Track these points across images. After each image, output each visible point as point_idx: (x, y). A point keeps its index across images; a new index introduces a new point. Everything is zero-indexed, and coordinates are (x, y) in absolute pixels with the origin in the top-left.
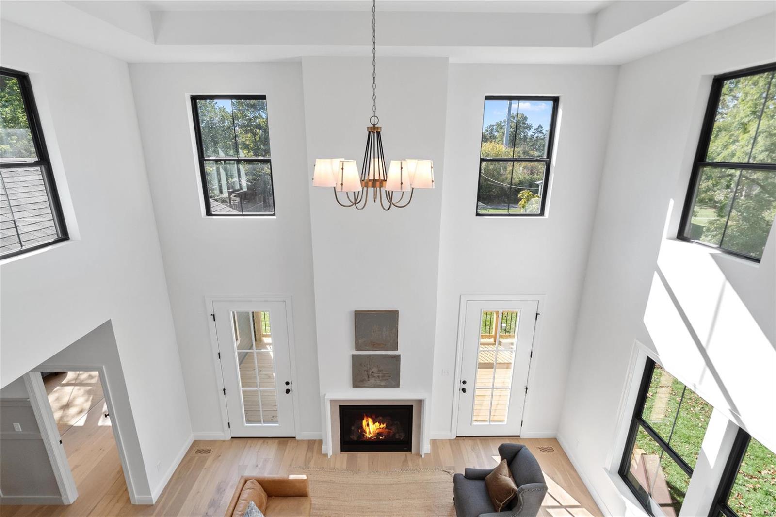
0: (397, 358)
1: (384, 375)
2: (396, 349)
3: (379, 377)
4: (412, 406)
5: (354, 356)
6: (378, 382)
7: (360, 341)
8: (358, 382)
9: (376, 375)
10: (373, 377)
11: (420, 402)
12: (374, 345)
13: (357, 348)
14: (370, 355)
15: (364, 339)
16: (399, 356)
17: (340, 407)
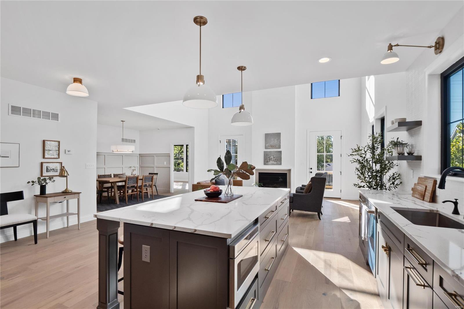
0: (280, 152)
1: (275, 160)
2: (280, 148)
3: (273, 160)
4: (286, 174)
5: (264, 152)
6: (273, 163)
7: (267, 145)
8: (266, 162)
10: (272, 160)
11: (290, 170)
12: (272, 147)
13: (266, 148)
14: (270, 151)
15: (268, 144)
16: (281, 151)
17: (259, 173)
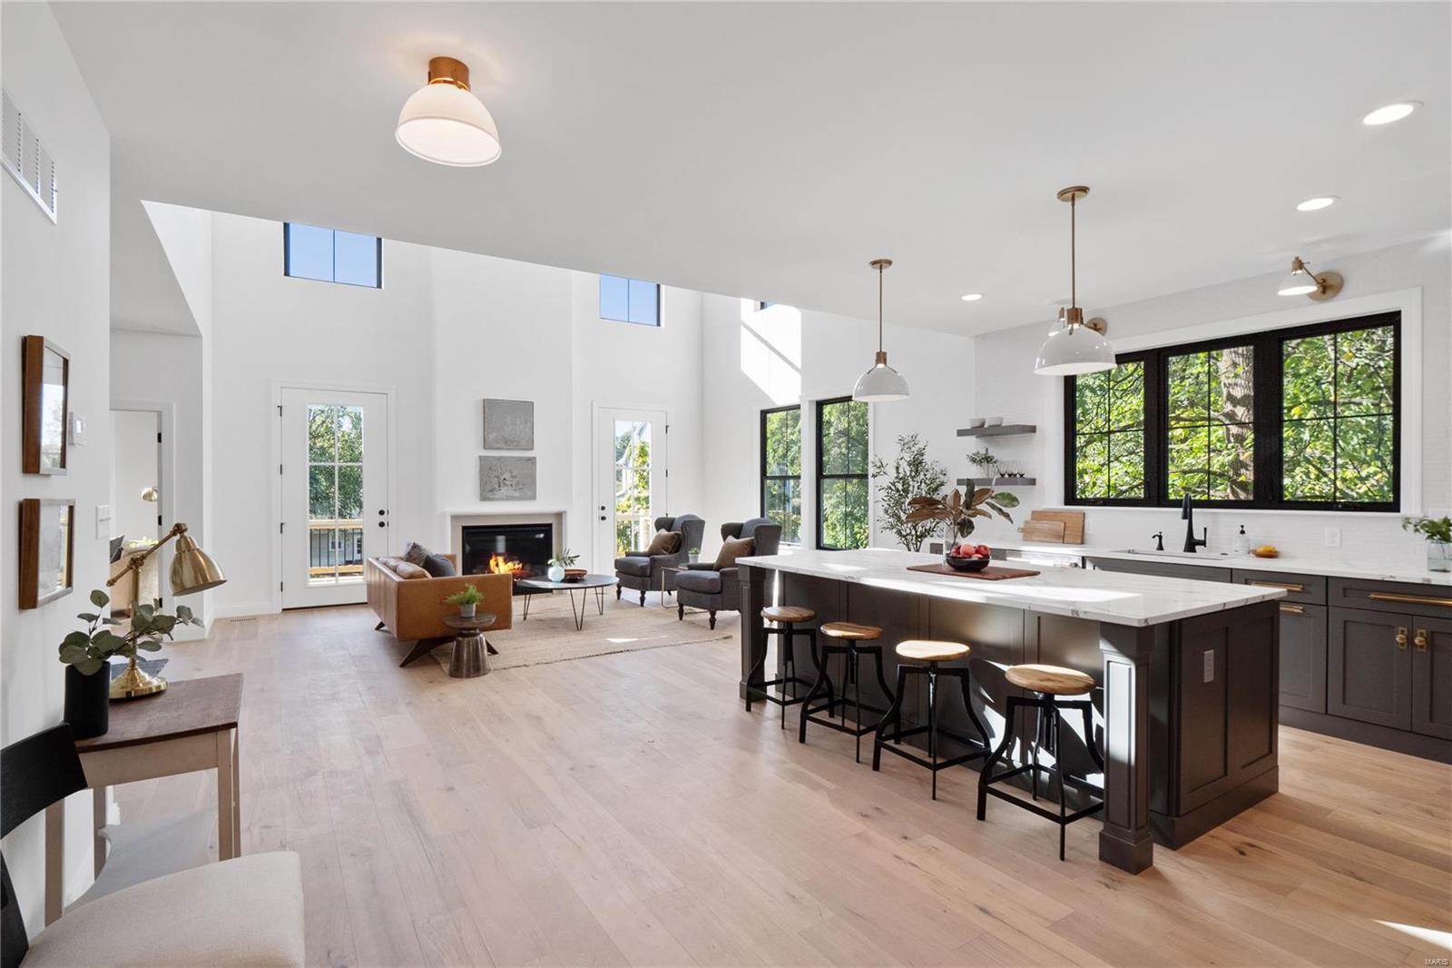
0: (532, 460)
1: (518, 483)
2: (532, 449)
3: (511, 485)
4: (550, 525)
5: (482, 459)
6: (512, 493)
7: (489, 436)
8: (486, 493)
9: (508, 483)
10: (506, 485)
11: (559, 516)
12: (506, 443)
13: (486, 446)
14: (502, 457)
15: (495, 434)
16: (534, 458)
17: (464, 528)
